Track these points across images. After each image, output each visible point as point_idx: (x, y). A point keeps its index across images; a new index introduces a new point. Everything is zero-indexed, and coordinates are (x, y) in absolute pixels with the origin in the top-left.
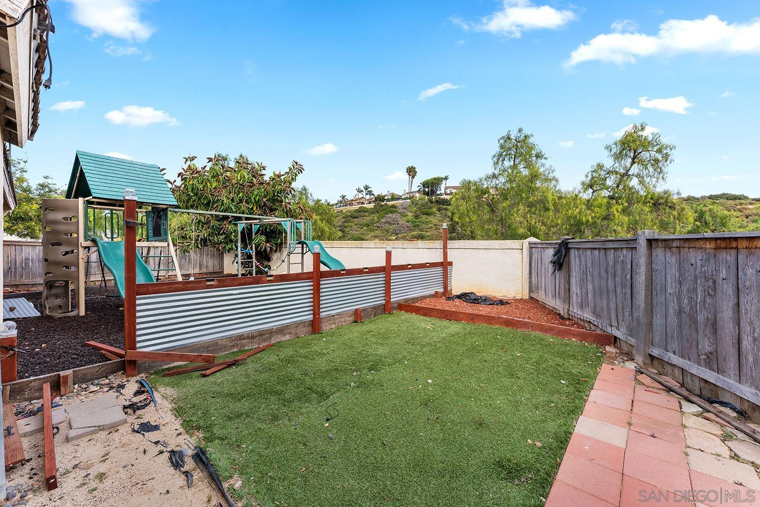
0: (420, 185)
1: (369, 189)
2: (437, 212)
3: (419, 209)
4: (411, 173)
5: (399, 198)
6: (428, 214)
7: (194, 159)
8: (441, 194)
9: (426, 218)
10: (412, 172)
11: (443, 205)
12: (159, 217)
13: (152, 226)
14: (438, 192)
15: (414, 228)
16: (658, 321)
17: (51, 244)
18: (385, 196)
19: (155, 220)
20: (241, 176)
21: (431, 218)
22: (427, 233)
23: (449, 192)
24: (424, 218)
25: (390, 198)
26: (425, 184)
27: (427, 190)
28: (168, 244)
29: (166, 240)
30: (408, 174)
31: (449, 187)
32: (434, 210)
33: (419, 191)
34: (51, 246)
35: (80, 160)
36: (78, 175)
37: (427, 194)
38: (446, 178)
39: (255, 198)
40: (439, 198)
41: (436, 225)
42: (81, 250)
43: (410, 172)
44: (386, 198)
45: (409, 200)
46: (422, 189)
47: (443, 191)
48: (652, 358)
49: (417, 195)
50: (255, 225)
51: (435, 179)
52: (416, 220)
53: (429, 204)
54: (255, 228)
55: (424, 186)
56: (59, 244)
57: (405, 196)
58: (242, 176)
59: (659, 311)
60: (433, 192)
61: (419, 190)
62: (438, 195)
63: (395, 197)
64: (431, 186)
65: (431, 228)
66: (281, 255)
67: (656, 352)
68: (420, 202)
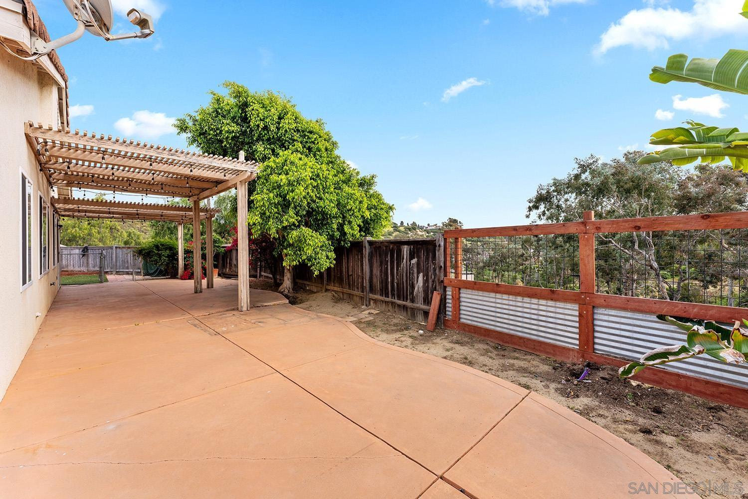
16: (118, 264)
48: (117, 272)
59: (118, 262)
67: (117, 271)
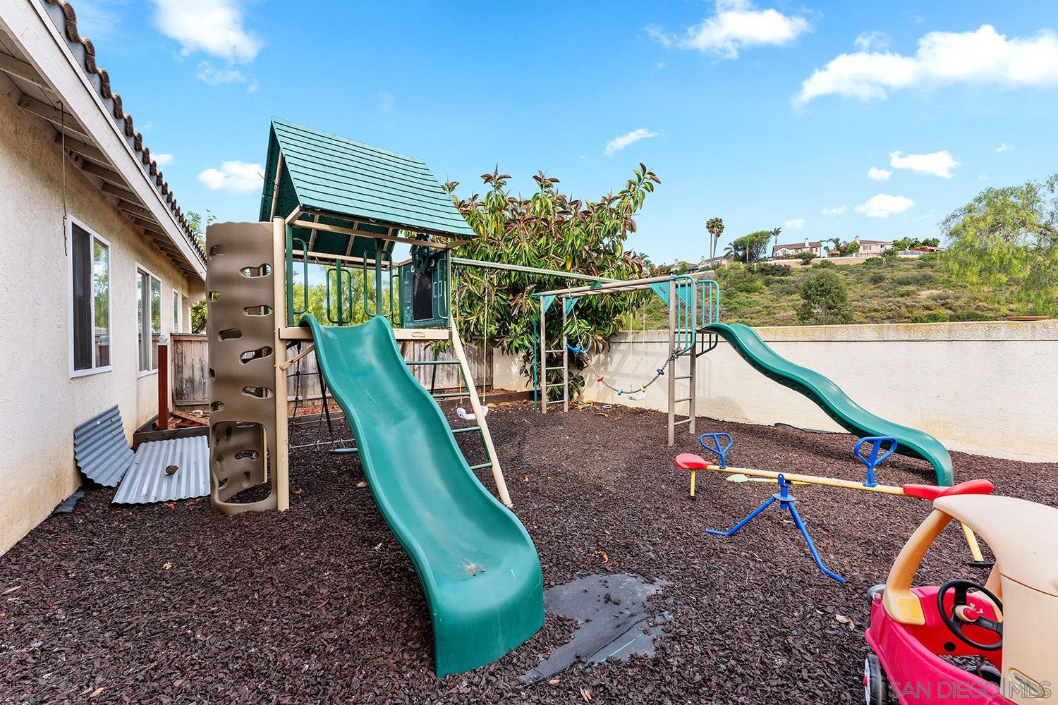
0: (730, 246)
1: (646, 259)
2: (764, 287)
3: (732, 284)
4: (715, 229)
5: (694, 269)
6: (748, 291)
7: (453, 188)
8: (765, 259)
9: (747, 298)
10: (715, 227)
11: (774, 275)
12: (429, 273)
13: (411, 296)
14: (762, 256)
15: (730, 313)
17: (221, 333)
18: (671, 267)
19: (417, 281)
20: (541, 205)
21: (755, 297)
22: (753, 320)
23: (781, 254)
24: (742, 297)
25: (678, 269)
26: (737, 245)
27: (740, 253)
28: (451, 334)
29: (444, 325)
30: (710, 231)
31: (781, 247)
32: (759, 283)
33: (727, 257)
34: (220, 339)
35: (279, 139)
36: (276, 181)
37: (743, 259)
38: (777, 232)
39: (572, 245)
40: (766, 265)
41: (767, 307)
42: (279, 348)
43: (713, 227)
44: (673, 270)
45: (713, 271)
46: (733, 253)
47: (769, 253)
49: (724, 262)
50: (567, 298)
51: (756, 235)
52: (731, 302)
53: (749, 275)
54: (567, 307)
55: (736, 248)
56: (237, 335)
57: (704, 266)
58: (544, 206)
60: (752, 257)
61: (727, 254)
62: (762, 260)
63: (688, 268)
64: (748, 249)
65: (760, 312)
66: (606, 357)
68: (732, 273)
